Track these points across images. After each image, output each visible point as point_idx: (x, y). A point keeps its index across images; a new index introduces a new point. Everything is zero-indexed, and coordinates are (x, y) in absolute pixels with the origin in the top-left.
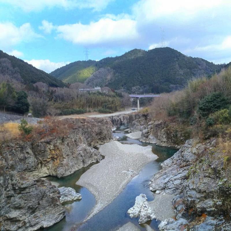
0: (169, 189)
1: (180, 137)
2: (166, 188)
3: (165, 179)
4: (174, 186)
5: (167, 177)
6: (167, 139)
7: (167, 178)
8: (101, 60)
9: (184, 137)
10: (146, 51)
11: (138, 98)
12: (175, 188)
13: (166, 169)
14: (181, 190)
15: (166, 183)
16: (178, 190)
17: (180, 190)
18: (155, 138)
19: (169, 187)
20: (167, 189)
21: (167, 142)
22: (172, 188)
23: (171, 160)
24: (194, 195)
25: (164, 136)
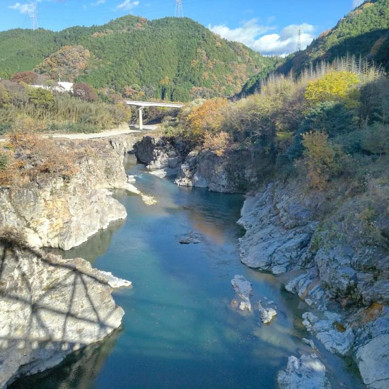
0: (279, 264)
1: (250, 178)
2: (272, 264)
3: (267, 248)
4: (286, 260)
5: (269, 245)
6: (227, 182)
7: (270, 247)
8: (65, 31)
9: (257, 178)
10: (150, 21)
11: (140, 106)
12: (288, 263)
13: (255, 232)
14: (301, 266)
15: (271, 256)
16: (294, 266)
17: (298, 265)
18: (204, 179)
19: (278, 262)
20: (276, 265)
21: (227, 186)
22: (284, 263)
23: (252, 216)
24: (351, 274)
25: (224, 177)
